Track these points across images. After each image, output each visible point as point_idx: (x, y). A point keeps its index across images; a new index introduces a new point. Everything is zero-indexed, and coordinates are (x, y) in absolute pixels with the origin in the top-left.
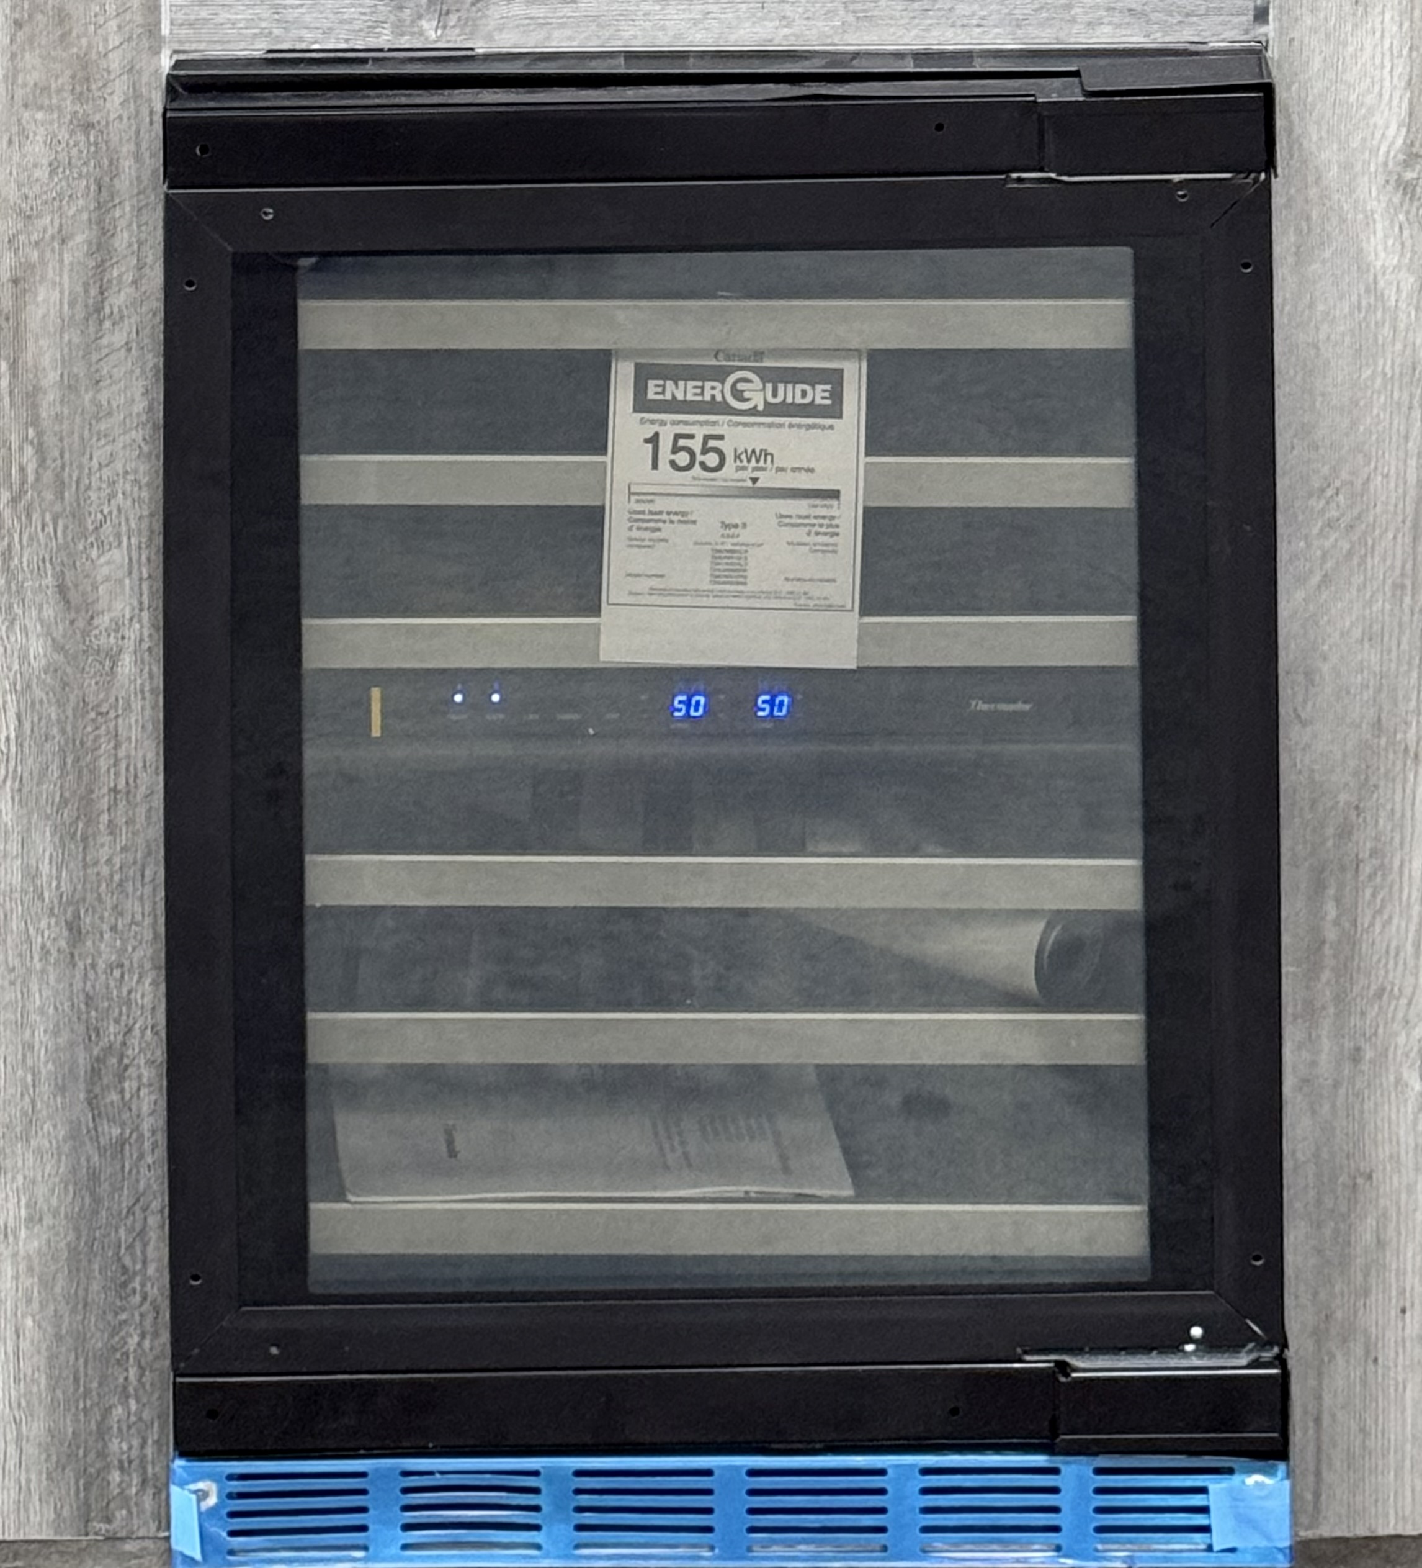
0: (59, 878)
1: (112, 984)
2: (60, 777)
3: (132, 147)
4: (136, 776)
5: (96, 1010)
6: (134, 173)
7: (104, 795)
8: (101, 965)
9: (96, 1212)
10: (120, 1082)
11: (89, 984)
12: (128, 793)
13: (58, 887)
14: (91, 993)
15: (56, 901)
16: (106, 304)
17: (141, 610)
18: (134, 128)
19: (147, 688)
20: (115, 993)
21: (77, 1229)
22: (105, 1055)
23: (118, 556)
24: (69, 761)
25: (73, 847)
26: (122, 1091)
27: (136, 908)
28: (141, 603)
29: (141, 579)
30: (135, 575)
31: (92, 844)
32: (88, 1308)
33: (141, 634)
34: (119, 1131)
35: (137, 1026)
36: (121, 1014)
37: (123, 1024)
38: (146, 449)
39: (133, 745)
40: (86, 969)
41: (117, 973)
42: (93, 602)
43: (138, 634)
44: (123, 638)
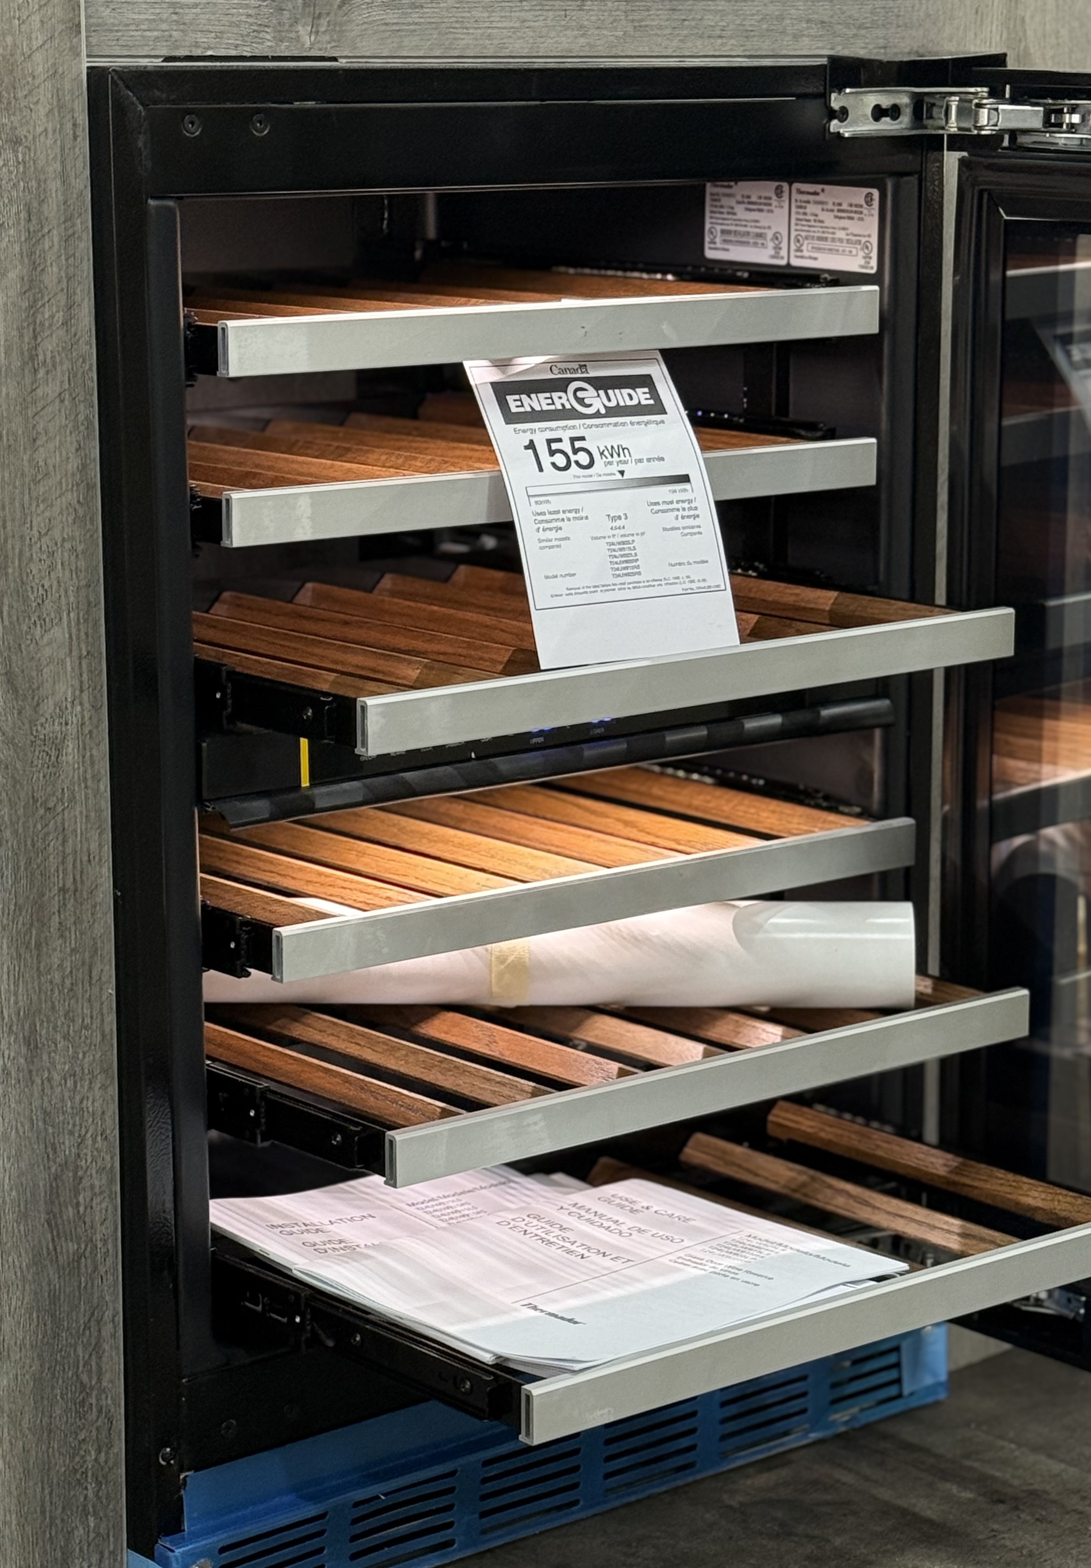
0: (16, 994)
1: (67, 1094)
2: (14, 883)
3: (58, 166)
4: (82, 872)
5: (53, 1126)
6: (61, 198)
7: (53, 898)
8: (56, 1077)
9: (56, 1336)
10: (75, 1196)
11: (45, 1098)
12: (76, 891)
13: (16, 1003)
14: (48, 1110)
15: (14, 1019)
16: (40, 349)
17: (82, 691)
18: (59, 142)
19: (89, 776)
20: (69, 1104)
21: (40, 1357)
22: (62, 1170)
23: (59, 633)
24: (22, 864)
25: (28, 956)
26: (78, 1204)
27: (85, 1011)
28: (81, 682)
29: (80, 658)
30: (75, 653)
31: (45, 949)
32: (52, 1435)
33: (83, 717)
34: (76, 1247)
35: (89, 1135)
36: (74, 1125)
37: (77, 1135)
38: (81, 512)
39: (79, 838)
40: (43, 1083)
41: (70, 1083)
42: (38, 688)
43: (79, 716)
44: (67, 724)
